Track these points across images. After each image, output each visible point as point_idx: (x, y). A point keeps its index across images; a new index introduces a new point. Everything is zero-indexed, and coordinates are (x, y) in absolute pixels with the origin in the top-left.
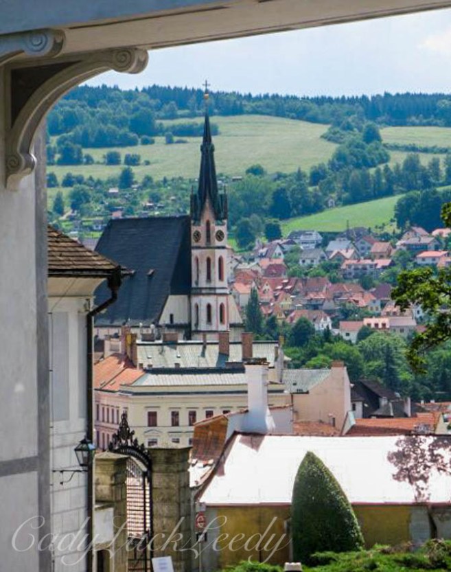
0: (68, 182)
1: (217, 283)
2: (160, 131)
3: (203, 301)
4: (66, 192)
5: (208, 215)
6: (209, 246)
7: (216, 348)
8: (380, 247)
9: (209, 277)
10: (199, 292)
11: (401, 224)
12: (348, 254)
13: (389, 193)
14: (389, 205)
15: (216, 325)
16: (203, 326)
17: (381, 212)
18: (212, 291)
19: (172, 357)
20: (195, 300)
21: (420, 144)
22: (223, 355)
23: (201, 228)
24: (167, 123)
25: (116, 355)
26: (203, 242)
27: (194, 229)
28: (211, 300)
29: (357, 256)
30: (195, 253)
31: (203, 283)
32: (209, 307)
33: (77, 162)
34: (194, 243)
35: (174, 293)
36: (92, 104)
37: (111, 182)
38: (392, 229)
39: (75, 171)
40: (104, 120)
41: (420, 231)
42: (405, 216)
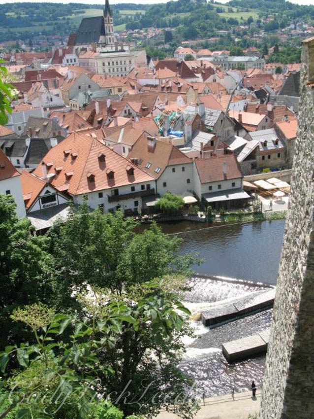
0: (55, 24)
1: (111, 32)
2: (73, 13)
3: (108, 37)
4: (56, 26)
5: (108, 15)
6: (109, 23)
7: (115, 47)
8: (124, 34)
9: (109, 31)
10: (107, 35)
11: (127, 29)
12: (118, 35)
13: (123, 23)
14: (124, 26)
15: (112, 43)
16: (109, 43)
17: (122, 27)
18: (110, 34)
19: (105, 50)
20: (107, 37)
21: (127, 14)
22: (117, 49)
23: (107, 19)
24: (74, 11)
25: (91, 50)
26: (107, 22)
27: (105, 19)
28: (110, 36)
29: (120, 36)
30: (106, 25)
31: (108, 32)
32: (110, 39)
33: (57, 20)
34: (105, 22)
35: (102, 35)
36: (58, 7)
37: (65, 24)
38: (125, 30)
39: (56, 22)
40: (61, 10)
41: (131, 30)
42: (128, 28)
